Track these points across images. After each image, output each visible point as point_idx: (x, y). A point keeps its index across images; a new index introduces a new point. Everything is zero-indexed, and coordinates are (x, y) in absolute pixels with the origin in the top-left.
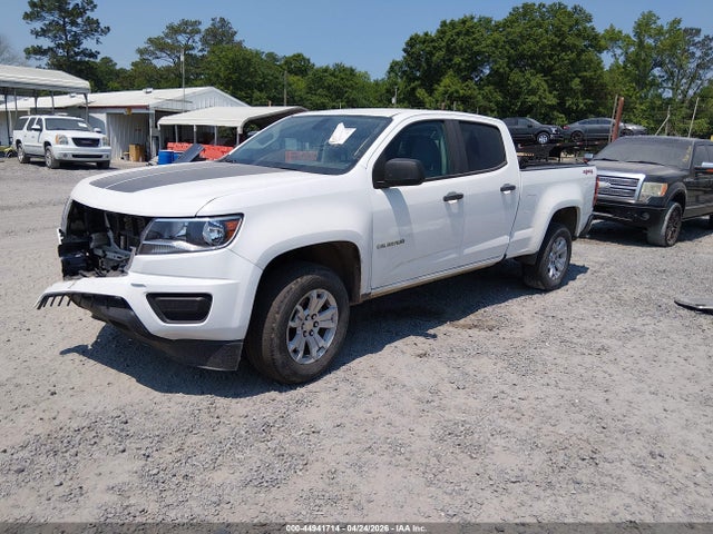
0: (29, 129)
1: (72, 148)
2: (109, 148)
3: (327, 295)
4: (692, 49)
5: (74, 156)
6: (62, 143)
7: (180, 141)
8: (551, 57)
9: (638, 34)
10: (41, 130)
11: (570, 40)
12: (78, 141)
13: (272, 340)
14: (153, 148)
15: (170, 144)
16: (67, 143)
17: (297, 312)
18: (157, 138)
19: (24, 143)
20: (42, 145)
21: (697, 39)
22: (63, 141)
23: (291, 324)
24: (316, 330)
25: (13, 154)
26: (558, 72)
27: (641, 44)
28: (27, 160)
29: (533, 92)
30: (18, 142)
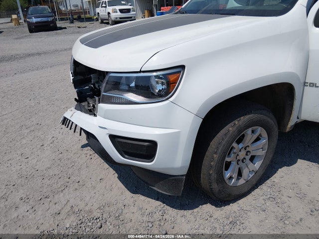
0: (102, 7)
1: (119, 14)
2: (135, 13)
3: (260, 130)
5: (120, 18)
6: (114, 12)
7: (167, 6)
10: (106, 7)
12: (121, 11)
13: (210, 175)
14: (155, 10)
15: (162, 8)
16: (117, 12)
17: (233, 148)
18: (156, 5)
19: (100, 14)
20: (107, 14)
22: (115, 11)
23: (228, 159)
24: (248, 157)
25: (97, 20)
28: (102, 22)
30: (98, 13)
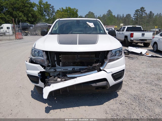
4: (50, 8)
8: (23, 8)
9: (39, 4)
11: (26, 5)
21: (51, 6)
26: (25, 12)
27: (41, 6)
29: (20, 17)
